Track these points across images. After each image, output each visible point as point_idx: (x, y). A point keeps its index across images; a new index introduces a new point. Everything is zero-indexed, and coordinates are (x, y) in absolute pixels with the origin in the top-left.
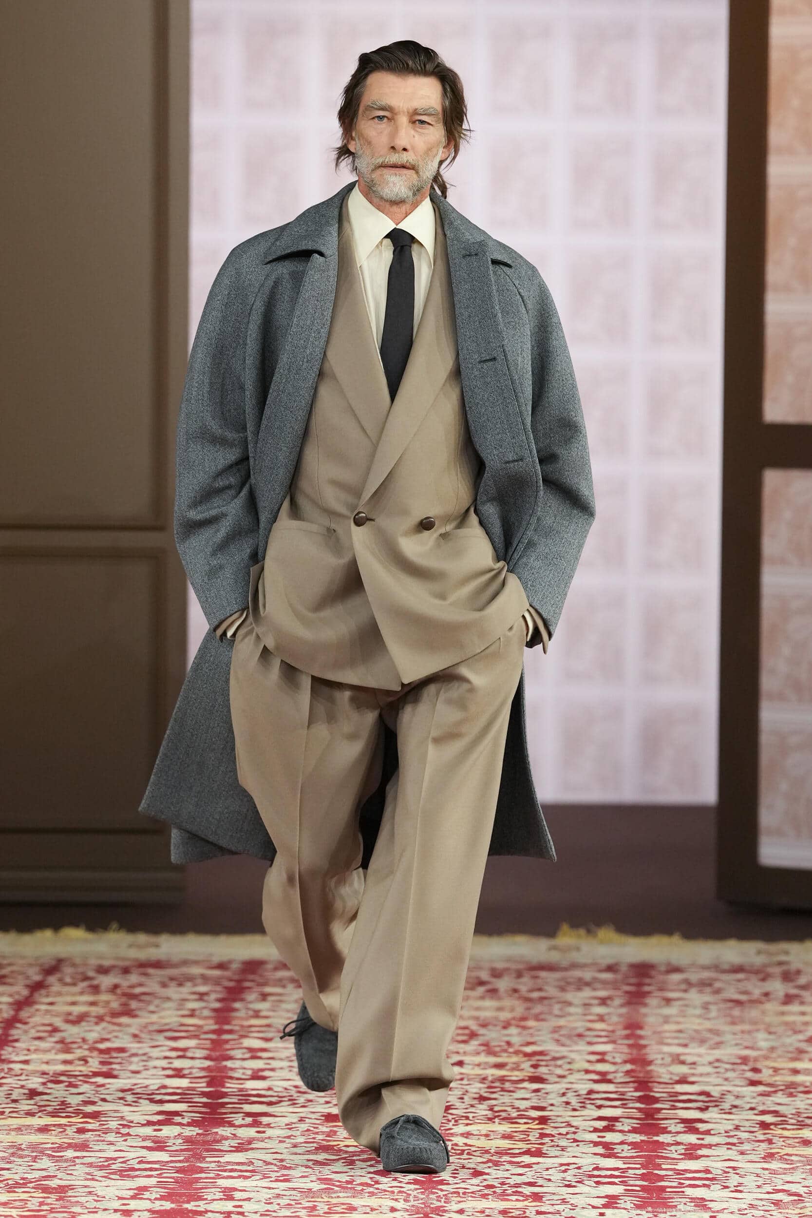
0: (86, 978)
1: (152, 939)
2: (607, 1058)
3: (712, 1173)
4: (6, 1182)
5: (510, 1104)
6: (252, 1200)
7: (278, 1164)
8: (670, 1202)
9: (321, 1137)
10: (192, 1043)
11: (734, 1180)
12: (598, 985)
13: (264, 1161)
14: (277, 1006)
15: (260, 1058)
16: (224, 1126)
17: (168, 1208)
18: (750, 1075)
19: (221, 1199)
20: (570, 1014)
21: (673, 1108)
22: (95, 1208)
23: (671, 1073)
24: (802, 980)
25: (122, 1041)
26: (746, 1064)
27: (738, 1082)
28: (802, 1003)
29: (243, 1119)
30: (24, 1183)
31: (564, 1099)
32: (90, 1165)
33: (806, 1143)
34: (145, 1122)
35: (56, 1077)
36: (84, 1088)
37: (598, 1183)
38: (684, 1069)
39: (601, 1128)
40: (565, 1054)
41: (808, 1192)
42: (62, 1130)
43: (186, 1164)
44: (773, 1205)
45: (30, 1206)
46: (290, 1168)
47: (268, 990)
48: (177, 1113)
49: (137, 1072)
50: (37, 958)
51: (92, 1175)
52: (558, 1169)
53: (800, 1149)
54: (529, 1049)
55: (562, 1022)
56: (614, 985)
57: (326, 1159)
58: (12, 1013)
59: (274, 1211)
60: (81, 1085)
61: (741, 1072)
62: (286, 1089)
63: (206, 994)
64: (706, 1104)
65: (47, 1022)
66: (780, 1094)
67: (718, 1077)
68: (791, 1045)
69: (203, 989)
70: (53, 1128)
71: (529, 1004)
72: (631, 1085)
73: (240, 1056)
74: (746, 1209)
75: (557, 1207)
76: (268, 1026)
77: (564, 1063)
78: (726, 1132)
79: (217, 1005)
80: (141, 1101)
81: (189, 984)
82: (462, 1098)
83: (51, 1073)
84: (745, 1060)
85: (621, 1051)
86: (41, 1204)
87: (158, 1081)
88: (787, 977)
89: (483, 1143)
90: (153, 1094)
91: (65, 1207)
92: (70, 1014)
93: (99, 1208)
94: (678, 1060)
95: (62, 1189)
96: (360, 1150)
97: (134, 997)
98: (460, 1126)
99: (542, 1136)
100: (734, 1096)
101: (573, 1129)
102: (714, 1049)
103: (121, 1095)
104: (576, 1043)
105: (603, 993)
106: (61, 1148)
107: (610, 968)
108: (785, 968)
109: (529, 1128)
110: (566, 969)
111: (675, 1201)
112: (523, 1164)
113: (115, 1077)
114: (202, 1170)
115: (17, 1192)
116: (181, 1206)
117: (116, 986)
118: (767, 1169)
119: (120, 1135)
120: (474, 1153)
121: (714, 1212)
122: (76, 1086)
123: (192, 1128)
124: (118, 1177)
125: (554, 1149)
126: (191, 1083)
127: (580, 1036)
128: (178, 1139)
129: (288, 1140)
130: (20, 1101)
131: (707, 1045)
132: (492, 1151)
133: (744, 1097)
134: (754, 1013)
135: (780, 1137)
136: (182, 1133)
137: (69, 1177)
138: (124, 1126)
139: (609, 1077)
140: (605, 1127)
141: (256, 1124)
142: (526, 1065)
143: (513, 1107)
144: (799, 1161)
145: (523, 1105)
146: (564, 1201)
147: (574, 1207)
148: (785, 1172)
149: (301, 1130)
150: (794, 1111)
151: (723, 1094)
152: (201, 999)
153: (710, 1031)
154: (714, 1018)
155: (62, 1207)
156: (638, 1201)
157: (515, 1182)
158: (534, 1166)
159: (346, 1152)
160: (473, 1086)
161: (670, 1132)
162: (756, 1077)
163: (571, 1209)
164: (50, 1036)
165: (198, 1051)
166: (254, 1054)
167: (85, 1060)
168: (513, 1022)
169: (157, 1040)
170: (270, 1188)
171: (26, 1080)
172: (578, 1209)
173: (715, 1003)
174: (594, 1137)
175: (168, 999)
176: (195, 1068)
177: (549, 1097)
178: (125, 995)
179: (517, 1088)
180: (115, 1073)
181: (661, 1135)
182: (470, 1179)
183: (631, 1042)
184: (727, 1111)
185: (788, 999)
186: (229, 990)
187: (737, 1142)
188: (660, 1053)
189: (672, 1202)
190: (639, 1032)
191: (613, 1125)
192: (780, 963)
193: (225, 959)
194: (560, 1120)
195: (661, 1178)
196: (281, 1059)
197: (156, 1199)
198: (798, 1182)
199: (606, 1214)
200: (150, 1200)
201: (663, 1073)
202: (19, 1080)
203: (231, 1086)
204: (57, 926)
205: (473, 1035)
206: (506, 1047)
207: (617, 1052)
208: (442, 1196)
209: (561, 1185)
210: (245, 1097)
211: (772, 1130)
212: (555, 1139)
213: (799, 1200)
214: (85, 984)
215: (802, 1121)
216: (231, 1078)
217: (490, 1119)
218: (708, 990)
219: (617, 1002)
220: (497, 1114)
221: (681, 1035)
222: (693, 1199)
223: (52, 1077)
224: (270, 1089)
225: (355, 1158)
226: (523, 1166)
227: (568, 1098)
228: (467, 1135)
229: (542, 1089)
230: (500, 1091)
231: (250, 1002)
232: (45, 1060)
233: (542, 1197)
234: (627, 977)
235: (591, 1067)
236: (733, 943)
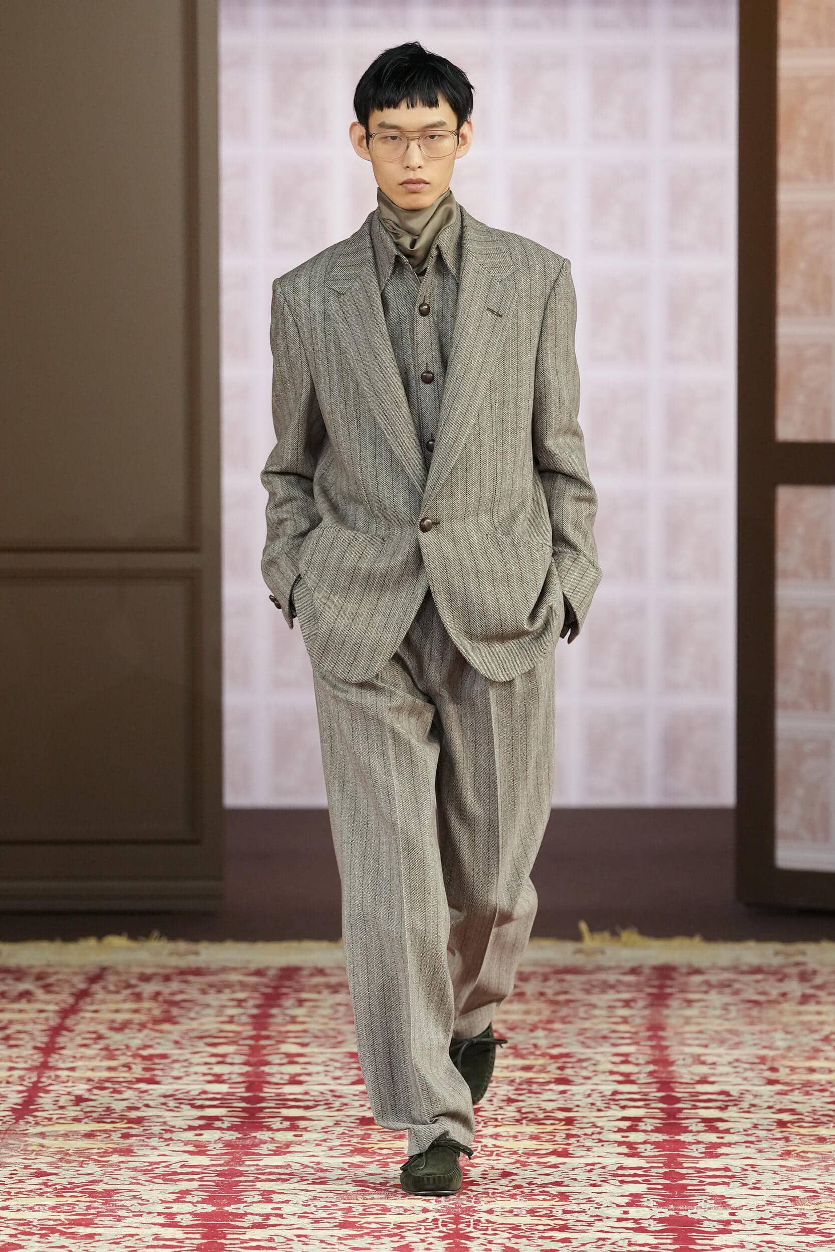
0: (129, 986)
1: (192, 946)
2: (631, 1059)
3: (731, 1171)
4: (54, 1187)
5: (537, 1106)
6: (290, 1203)
7: (315, 1167)
8: (691, 1200)
9: (355, 1140)
10: (230, 1049)
11: (752, 1177)
12: (621, 988)
13: (302, 1165)
14: (314, 1011)
15: (296, 1063)
16: (263, 1131)
17: (210, 1211)
18: (768, 1074)
19: (260, 1202)
20: (595, 1016)
21: (694, 1107)
22: (140, 1212)
23: (692, 1074)
24: (819, 980)
25: (164, 1047)
26: (764, 1064)
27: (756, 1081)
28: (819, 1003)
29: (281, 1123)
30: (70, 1188)
31: (590, 1100)
32: (135, 1169)
33: (822, 1140)
34: (187, 1127)
35: (101, 1084)
36: (128, 1094)
37: (622, 1182)
38: (704, 1070)
39: (625, 1128)
40: (591, 1056)
41: (823, 1188)
42: (108, 1135)
43: (226, 1168)
44: (789, 1202)
45: (77, 1209)
46: (326, 1171)
47: (304, 995)
48: (217, 1118)
49: (179, 1078)
50: (81, 966)
51: (136, 1180)
52: (583, 1169)
53: (816, 1146)
54: (555, 1051)
55: (587, 1024)
56: (637, 987)
57: (361, 1162)
58: (58, 1020)
59: (311, 1213)
60: (125, 1091)
61: (760, 1071)
62: (322, 1093)
63: (245, 1000)
64: (726, 1104)
65: (91, 1029)
66: (797, 1092)
67: (737, 1077)
68: (807, 1044)
69: (241, 995)
70: (98, 1134)
71: (555, 1007)
72: (654, 1085)
73: (277, 1061)
74: (764, 1206)
75: (582, 1207)
76: (305, 1031)
77: (590, 1064)
78: (745, 1130)
79: (255, 1011)
80: (182, 1106)
81: (227, 990)
82: (491, 1101)
83: (96, 1080)
84: (763, 1059)
85: (644, 1052)
86: (88, 1208)
87: (199, 1087)
88: (804, 977)
89: (512, 1144)
90: (194, 1099)
91: (111, 1211)
92: (113, 1021)
93: (143, 1212)
94: (698, 1060)
95: (108, 1194)
96: (393, 1152)
97: (175, 1004)
98: (490, 1128)
99: (568, 1136)
100: (753, 1095)
101: (598, 1130)
102: (734, 1049)
103: (163, 1100)
104: (601, 1045)
105: (626, 996)
106: (106, 1153)
107: (634, 971)
108: (801, 968)
109: (555, 1129)
110: (590, 972)
111: (695, 1199)
112: (549, 1164)
113: (158, 1083)
114: (241, 1174)
115: (65, 1197)
116: (222, 1209)
117: (158, 994)
118: (784, 1167)
119: (163, 1140)
120: (503, 1155)
121: (733, 1209)
122: (120, 1092)
123: (232, 1133)
124: (161, 1181)
125: (579, 1149)
126: (230, 1088)
127: (604, 1037)
128: (219, 1143)
129: (324, 1144)
130: (67, 1108)
131: (726, 1045)
132: (520, 1152)
133: (762, 1096)
134: (772, 1013)
135: (797, 1135)
136: (222, 1138)
137: (115, 1182)
138: (166, 1131)
139: (633, 1078)
140: (628, 1127)
141: (293, 1128)
142: (553, 1067)
143: (541, 1109)
144: (814, 1158)
145: (550, 1106)
146: (589, 1200)
147: (599, 1206)
148: (802, 1168)
149: (336, 1133)
150: (810, 1109)
151: (742, 1094)
152: (239, 1006)
153: (730, 1031)
154: (734, 1019)
155: (108, 1211)
156: (661, 1199)
157: (543, 1182)
158: (560, 1166)
159: (380, 1154)
160: (501, 1088)
161: (691, 1132)
162: (773, 1076)
163: (596, 1208)
164: (95, 1043)
165: (237, 1056)
166: (291, 1059)
167: (128, 1066)
168: (541, 1025)
169: (197, 1046)
170: (307, 1191)
171: (72, 1086)
172: (602, 1208)
173: (735, 1004)
174: (618, 1137)
175: (208, 1005)
176: (234, 1074)
177: (575, 1098)
178: (166, 1001)
179: (544, 1090)
180: (158, 1079)
181: (682, 1134)
182: (499, 1179)
183: (653, 1043)
184: (746, 1110)
185: (805, 999)
186: (267, 996)
187: (756, 1140)
188: (682, 1053)
189: (693, 1200)
190: (661, 1033)
191: (637, 1125)
192: (798, 964)
193: (262, 965)
194: (585, 1120)
195: (683, 1177)
196: (317, 1064)
197: (198, 1202)
198: (815, 1178)
199: (630, 1212)
200: (192, 1203)
201: (685, 1074)
202: (66, 1087)
203: (269, 1091)
204: (100, 935)
206: (533, 1050)
207: (640, 1053)
208: (472, 1197)
209: (586, 1184)
210: (283, 1102)
211: (789, 1127)
212: (581, 1139)
213: (815, 1196)
214: (128, 991)
215: (818, 1119)
216: (270, 1083)
217: (518, 1121)
218: (728, 990)
219: (641, 1003)
220: (525, 1116)
221: (700, 1036)
222: (713, 1197)
223: (98, 1083)
224: (306, 1093)
225: (388, 1160)
226: (550, 1167)
227: (593, 1099)
228: (496, 1136)
229: (569, 1090)
230: (528, 1093)
231: (287, 1008)
232: (91, 1067)
233: (568, 1196)
234: (650, 979)
235: (615, 1069)
236: (752, 944)
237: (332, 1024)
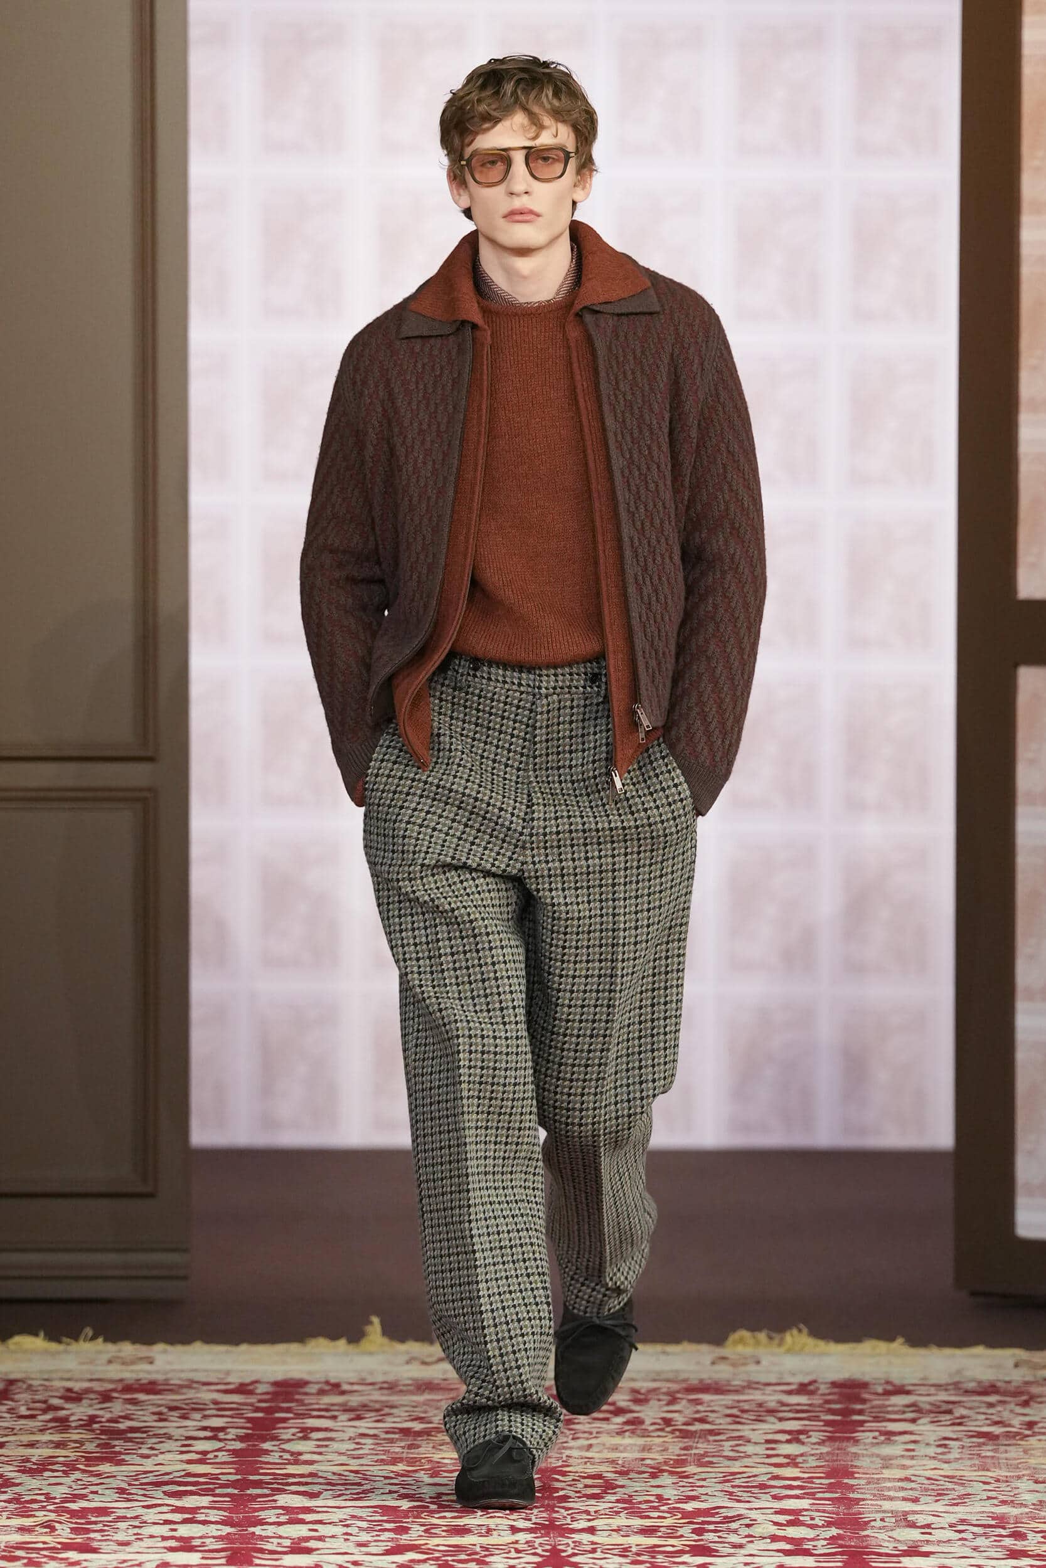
0: (49, 1408)
1: (142, 1350)
2: (801, 1518)
10: (205, 1501)
12: (785, 1414)
14: (326, 1446)
15: (302, 1522)
18: (1008, 1542)
23: (896, 1540)
25: (105, 1498)
26: (1004, 1528)
35: (10, 1552)
38: (915, 1535)
40: (742, 1513)
47: (311, 1423)
49: (127, 1544)
54: (689, 1507)
55: (736, 1467)
56: (807, 1413)
61: (998, 1538)
63: (222, 1429)
69: (217, 1422)
71: (688, 1442)
72: (839, 1557)
73: (273, 1519)
76: (311, 1475)
77: (742, 1526)
79: (238, 1445)
81: (197, 1416)
84: (1001, 1521)
85: (823, 1508)
87: (158, 1557)
92: (28, 1460)
94: (905, 1521)
97: (120, 1434)
102: (957, 1504)
104: (758, 1498)
105: (793, 1426)
107: (803, 1389)
110: (738, 1390)
113: (95, 1551)
117: (92, 1419)
126: (203, 1558)
127: (763, 1486)
131: (946, 1500)
134: (1014, 1453)
139: (808, 1546)
142: (686, 1531)
152: (214, 1438)
153: (950, 1478)
154: (957, 1460)
162: (1019, 1545)
165: (212, 1512)
167: (50, 1527)
168: (666, 1467)
169: (153, 1497)
173: (956, 1439)
175: (168, 1437)
176: (209, 1537)
178: (103, 1432)
179: (675, 1563)
180: (95, 1544)
183: (836, 1495)
186: (255, 1424)
188: (880, 1511)
190: (846, 1481)
193: (248, 1380)
196: (333, 1524)
201: (884, 1540)
205: (609, 1487)
206: (656, 1504)
207: (817, 1509)
214: (48, 1416)
216: (262, 1551)
218: (945, 1418)
219: (815, 1437)
221: (907, 1485)
223: (4, 1551)
231: (289, 1440)
234: (828, 1402)
235: (781, 1533)
236: (979, 1350)
237: (354, 1465)
